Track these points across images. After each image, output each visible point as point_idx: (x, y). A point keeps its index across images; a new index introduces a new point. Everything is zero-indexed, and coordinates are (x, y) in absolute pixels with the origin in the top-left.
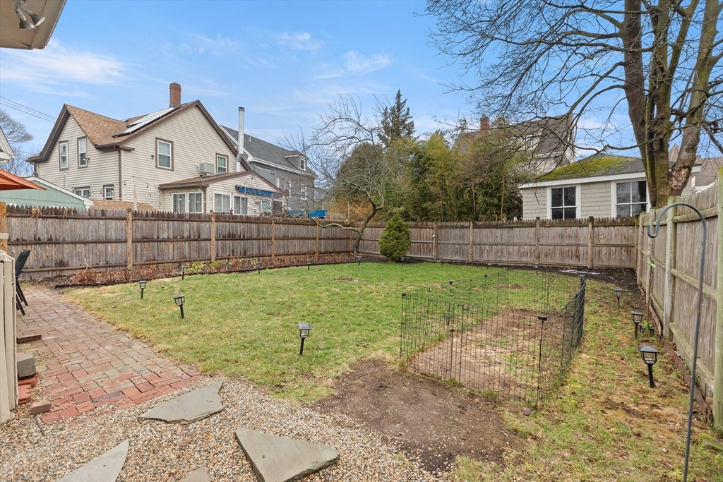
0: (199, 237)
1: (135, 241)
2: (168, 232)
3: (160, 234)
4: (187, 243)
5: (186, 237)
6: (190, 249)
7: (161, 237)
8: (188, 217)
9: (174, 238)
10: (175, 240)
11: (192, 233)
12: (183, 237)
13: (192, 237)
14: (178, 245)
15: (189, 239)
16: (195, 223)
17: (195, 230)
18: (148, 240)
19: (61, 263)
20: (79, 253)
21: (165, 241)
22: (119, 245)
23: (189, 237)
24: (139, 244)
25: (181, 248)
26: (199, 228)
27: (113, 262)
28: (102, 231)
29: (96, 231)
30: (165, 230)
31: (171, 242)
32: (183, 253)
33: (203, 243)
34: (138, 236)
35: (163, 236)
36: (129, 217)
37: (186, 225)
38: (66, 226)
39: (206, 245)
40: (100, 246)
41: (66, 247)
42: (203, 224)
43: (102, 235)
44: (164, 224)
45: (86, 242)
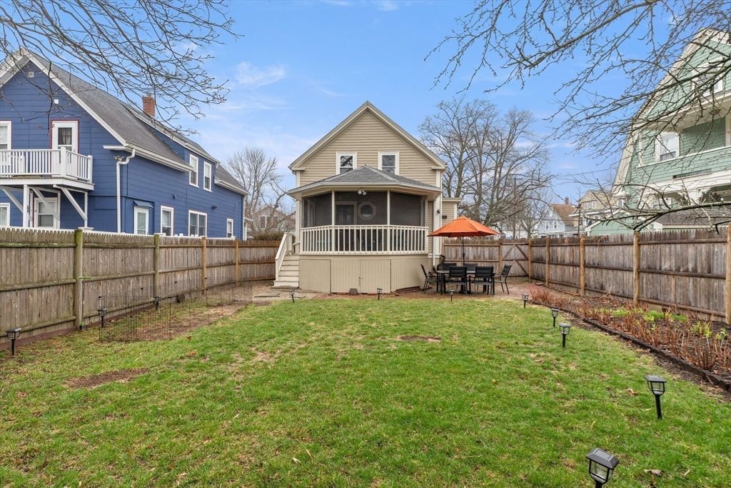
0: (709, 272)
1: (639, 271)
2: (670, 260)
3: (663, 263)
4: (691, 280)
5: (690, 270)
6: (695, 291)
7: (663, 268)
8: (693, 236)
9: (676, 270)
10: (676, 273)
11: (699, 265)
12: (687, 270)
13: (699, 270)
14: (683, 280)
15: (694, 274)
16: (704, 246)
17: (704, 258)
18: (651, 270)
19: (602, 287)
20: (610, 279)
21: (667, 273)
22: (631, 273)
23: (695, 270)
24: (644, 275)
25: (685, 287)
26: (709, 256)
27: (627, 293)
28: (621, 257)
29: (618, 258)
30: (667, 258)
31: (674, 275)
32: (685, 296)
33: (716, 283)
34: (644, 264)
35: (666, 266)
36: (635, 240)
37: (691, 249)
38: (604, 253)
39: (721, 288)
40: (620, 273)
41: (604, 271)
42: (717, 248)
43: (621, 262)
44: (666, 249)
45: (613, 269)
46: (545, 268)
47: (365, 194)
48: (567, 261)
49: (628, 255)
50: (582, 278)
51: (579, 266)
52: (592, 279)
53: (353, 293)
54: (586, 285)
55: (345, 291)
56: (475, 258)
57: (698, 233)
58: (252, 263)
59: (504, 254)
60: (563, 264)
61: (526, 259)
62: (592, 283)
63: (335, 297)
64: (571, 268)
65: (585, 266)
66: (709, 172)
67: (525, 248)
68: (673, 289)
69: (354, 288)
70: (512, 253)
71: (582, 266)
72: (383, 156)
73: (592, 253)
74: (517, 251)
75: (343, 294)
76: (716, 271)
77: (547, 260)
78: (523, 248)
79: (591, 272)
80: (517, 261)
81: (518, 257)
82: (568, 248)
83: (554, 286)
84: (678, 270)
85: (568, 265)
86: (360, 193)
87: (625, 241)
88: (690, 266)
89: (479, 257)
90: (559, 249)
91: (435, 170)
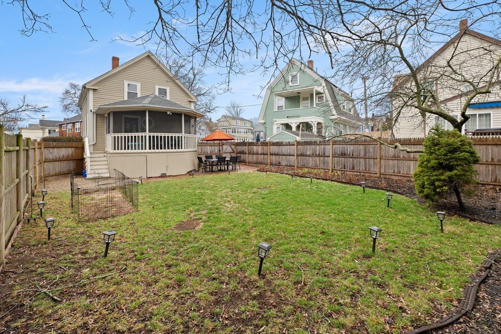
0: (324, 155)
1: (297, 156)
6: (319, 162)
11: (320, 152)
12: (316, 154)
13: (321, 154)
14: (315, 158)
15: (319, 156)
16: (322, 146)
17: (322, 150)
18: (302, 155)
19: (279, 163)
20: (283, 160)
21: (309, 156)
22: (293, 157)
23: (319, 154)
24: (299, 157)
25: (316, 161)
26: (324, 149)
27: (291, 164)
28: (289, 150)
29: (287, 150)
30: (309, 150)
31: (311, 157)
32: (316, 164)
33: (326, 158)
34: (299, 153)
35: (308, 153)
36: (296, 144)
37: (318, 147)
38: (280, 149)
39: (328, 160)
40: (288, 157)
41: (280, 156)
42: (326, 147)
43: (289, 152)
44: (308, 147)
45: (285, 155)
46: (245, 157)
47: (171, 114)
48: (260, 152)
49: (293, 149)
50: (269, 160)
51: (267, 155)
52: (274, 160)
53: (163, 176)
54: (271, 163)
55: (157, 176)
56: (211, 152)
57: (320, 141)
58: (54, 161)
59: (224, 150)
60: (257, 154)
61: (234, 152)
62: (274, 162)
63: (151, 180)
64: (262, 156)
65: (270, 154)
66: (299, 116)
67: (233, 147)
68: (311, 161)
69: (163, 173)
70: (228, 149)
71: (269, 154)
72: (159, 88)
73: (274, 149)
74: (230, 148)
75: (157, 177)
76: (326, 154)
77: (247, 152)
78: (232, 146)
79: (274, 157)
80: (230, 153)
81: (230, 151)
82: (260, 147)
83: (252, 164)
84: (313, 154)
85: (260, 154)
86: (168, 113)
87: (291, 144)
88: (318, 153)
89: (213, 151)
90: (255, 147)
91: (190, 102)
